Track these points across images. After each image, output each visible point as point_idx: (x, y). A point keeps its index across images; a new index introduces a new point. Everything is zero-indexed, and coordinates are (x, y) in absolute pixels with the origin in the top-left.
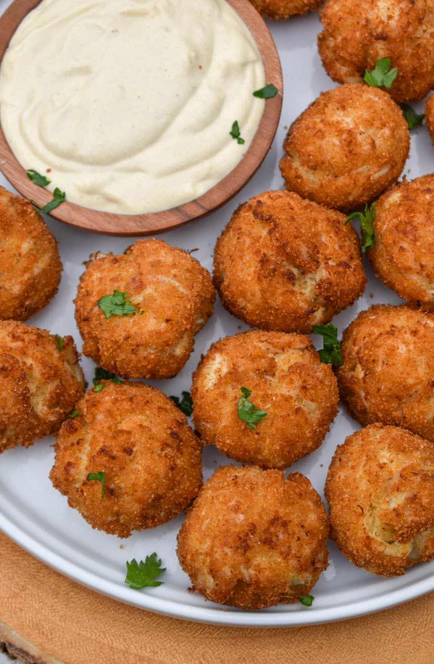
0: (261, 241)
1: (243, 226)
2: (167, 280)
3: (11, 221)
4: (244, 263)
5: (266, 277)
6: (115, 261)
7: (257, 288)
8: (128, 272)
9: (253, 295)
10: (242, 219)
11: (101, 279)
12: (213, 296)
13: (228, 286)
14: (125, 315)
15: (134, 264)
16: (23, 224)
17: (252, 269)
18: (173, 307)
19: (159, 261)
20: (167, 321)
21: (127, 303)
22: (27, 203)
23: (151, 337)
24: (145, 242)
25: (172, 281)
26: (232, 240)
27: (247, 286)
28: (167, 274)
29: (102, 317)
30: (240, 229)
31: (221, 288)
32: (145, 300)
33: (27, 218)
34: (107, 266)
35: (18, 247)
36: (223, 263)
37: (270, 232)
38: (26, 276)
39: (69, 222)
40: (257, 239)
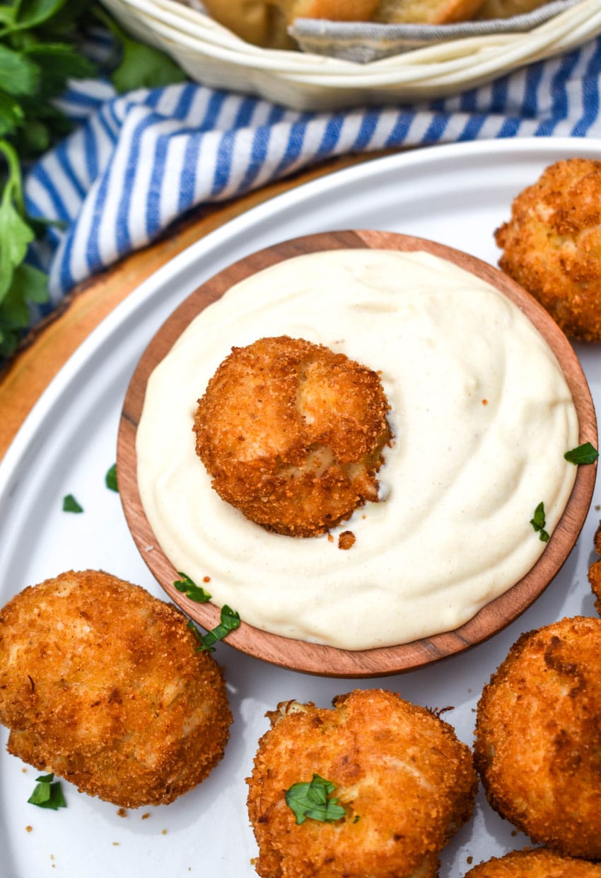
0: (558, 706)
1: (528, 677)
2: (400, 764)
3: (150, 651)
4: (528, 741)
5: (563, 770)
6: (317, 722)
7: (547, 785)
8: (336, 744)
9: (541, 797)
10: (526, 664)
11: (292, 752)
12: (474, 788)
13: (500, 775)
14: (327, 821)
15: (347, 733)
16: (169, 654)
17: (541, 754)
18: (409, 814)
19: (389, 732)
20: (398, 837)
21: (333, 802)
22: (179, 621)
23: (369, 863)
24: (366, 696)
25: (409, 768)
26: (507, 696)
27: (531, 781)
28: (400, 755)
29: (291, 818)
30: (523, 681)
31: (487, 776)
32: (361, 796)
33: (176, 645)
34: (303, 729)
35: (159, 692)
36: (492, 733)
37: (573, 694)
38: (169, 740)
39: (247, 650)
40: (550, 703)
